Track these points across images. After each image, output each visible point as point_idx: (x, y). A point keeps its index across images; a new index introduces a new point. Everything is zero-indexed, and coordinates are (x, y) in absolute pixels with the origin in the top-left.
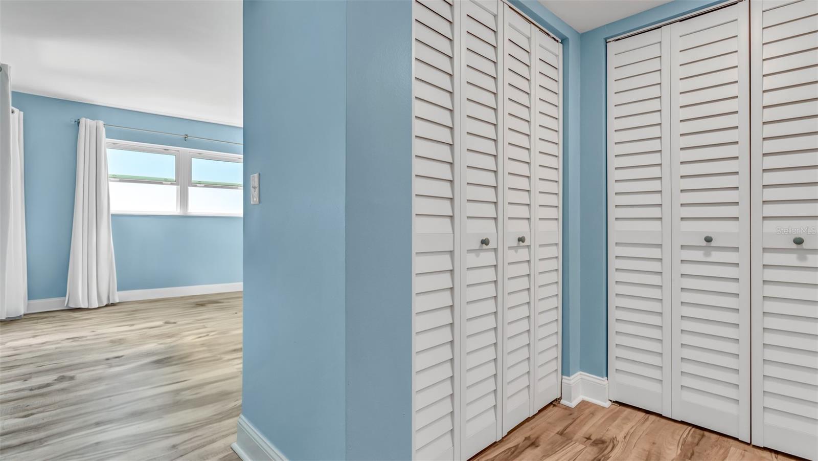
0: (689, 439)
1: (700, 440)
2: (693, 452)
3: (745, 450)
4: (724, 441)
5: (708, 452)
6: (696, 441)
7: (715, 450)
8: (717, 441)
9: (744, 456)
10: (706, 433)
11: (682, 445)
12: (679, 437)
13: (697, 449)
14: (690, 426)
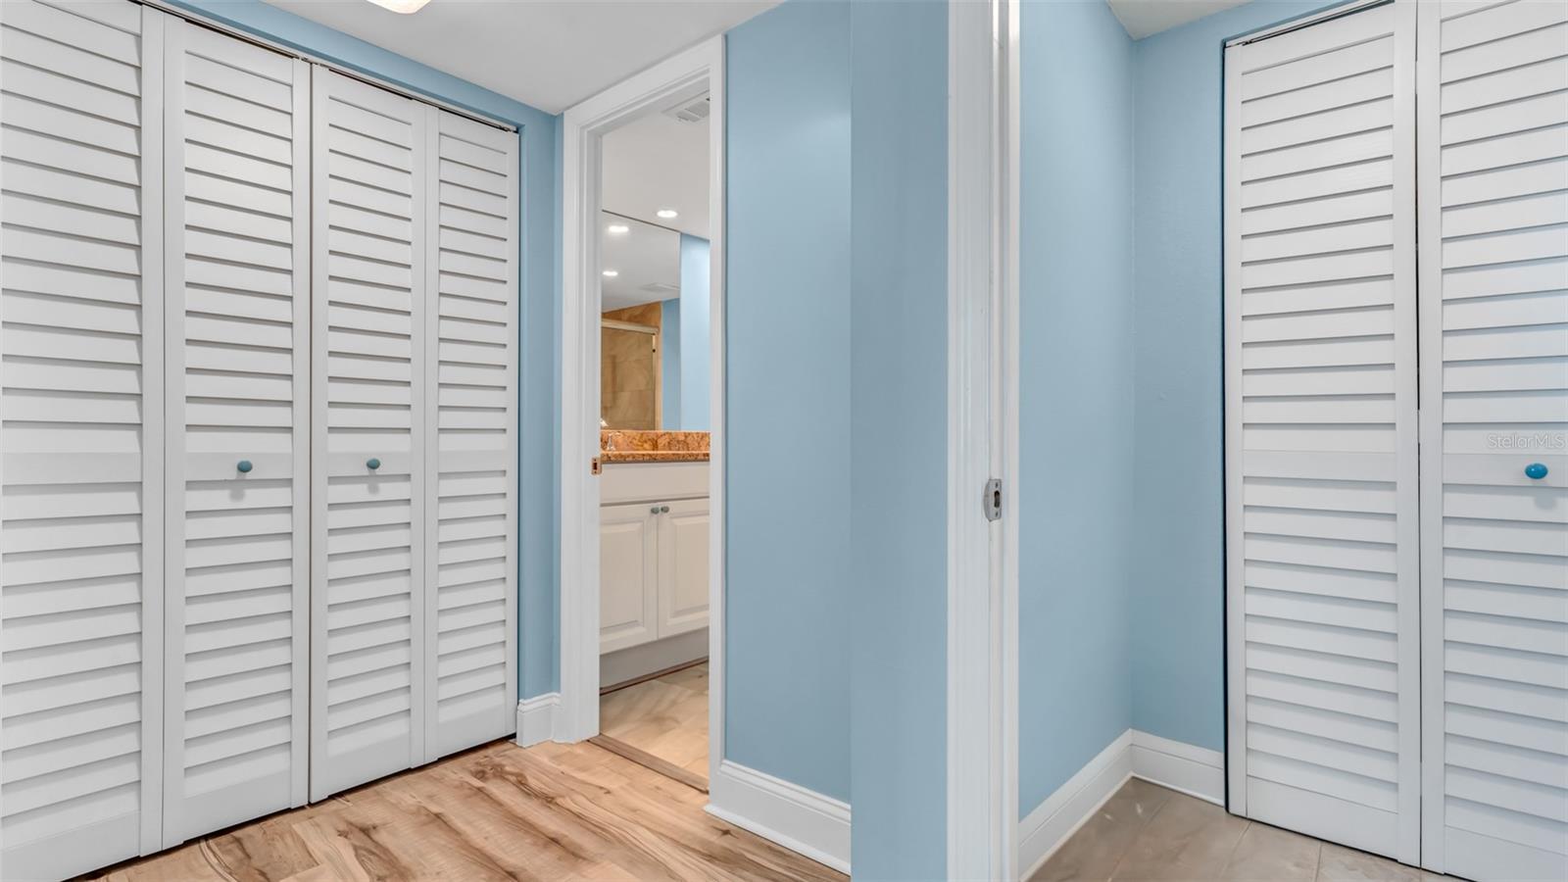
0: (228, 859)
1: (243, 850)
2: (258, 870)
3: (311, 818)
4: (272, 825)
5: (275, 855)
6: (240, 854)
7: (279, 845)
8: (265, 833)
9: (318, 825)
10: (238, 834)
11: (230, 874)
12: (209, 867)
13: (256, 863)
14: (199, 842)
